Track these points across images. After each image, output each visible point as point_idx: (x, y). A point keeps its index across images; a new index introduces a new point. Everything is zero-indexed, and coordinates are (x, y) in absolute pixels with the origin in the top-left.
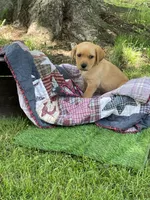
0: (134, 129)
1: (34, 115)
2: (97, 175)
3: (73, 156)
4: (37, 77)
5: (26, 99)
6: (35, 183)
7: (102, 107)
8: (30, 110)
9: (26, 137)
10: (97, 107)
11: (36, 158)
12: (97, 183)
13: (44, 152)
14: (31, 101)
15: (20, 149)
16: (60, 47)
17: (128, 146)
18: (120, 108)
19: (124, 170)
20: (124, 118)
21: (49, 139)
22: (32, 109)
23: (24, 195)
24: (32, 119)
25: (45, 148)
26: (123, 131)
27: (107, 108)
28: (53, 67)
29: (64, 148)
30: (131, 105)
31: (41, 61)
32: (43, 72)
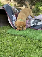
0: (41, 29)
2: (30, 42)
4: (13, 14)
6: (12, 44)
9: (10, 31)
11: (13, 37)
12: (30, 44)
13: (15, 35)
14: (12, 21)
15: (8, 34)
16: (20, 6)
17: (39, 34)
18: (37, 23)
20: (38, 26)
22: (12, 23)
23: (10, 47)
24: (12, 26)
26: (38, 30)
27: (33, 23)
28: (18, 11)
29: (21, 34)
30: (40, 22)
31: (14, 9)
32: (15, 13)
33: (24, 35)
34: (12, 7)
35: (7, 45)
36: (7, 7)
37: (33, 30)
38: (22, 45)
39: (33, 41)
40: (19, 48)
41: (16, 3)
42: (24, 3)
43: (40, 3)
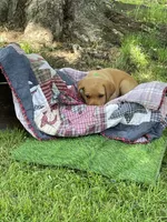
0: (144, 140)
1: (32, 125)
2: (103, 192)
3: (76, 171)
4: (35, 84)
5: (23, 109)
6: (34, 202)
7: (108, 115)
8: (28, 120)
9: (25, 150)
10: (103, 116)
11: (35, 174)
12: (103, 200)
13: (45, 167)
14: (29, 110)
15: (17, 164)
16: (61, 48)
18: (128, 116)
19: (134, 185)
20: (132, 127)
21: (50, 154)
22: (30, 119)
23: (22, 217)
24: (30, 131)
25: (45, 162)
26: (132, 142)
27: (114, 116)
28: (53, 72)
29: (66, 162)
30: (141, 112)
31: (38, 66)
32: (42, 78)
33: (82, 167)
34: (30, 56)
35: (11, 209)
36: (9, 55)
37: (112, 147)
38: (70, 207)
39: (115, 190)
40: (62, 219)
42: (75, 36)
43: (140, 37)
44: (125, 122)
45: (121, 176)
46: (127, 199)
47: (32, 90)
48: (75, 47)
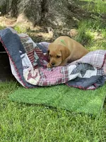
0: (93, 87)
1: (22, 79)
2: (67, 120)
3: (50, 107)
4: (24, 52)
5: (16, 68)
6: (23, 127)
7: (70, 72)
8: (19, 75)
9: (17, 95)
10: (67, 72)
11: (24, 109)
12: (67, 125)
13: (30, 105)
14: (20, 69)
15: (12, 103)
16: (40, 31)
17: (89, 99)
18: (83, 72)
19: (87, 116)
20: (85, 79)
21: (33, 96)
22: (21, 75)
23: (16, 136)
24: (21, 82)
25: (30, 102)
26: (85, 89)
27: (73, 73)
28: (35, 45)
29: (44, 102)
30: (91, 69)
31: (26, 41)
32: (28, 49)
34: (19, 35)
35: (9, 132)
36: (6, 34)
37: (73, 92)
38: (46, 130)
39: (74, 119)
40: (41, 137)
41: (31, 24)
42: (49, 22)
43: (90, 22)
44: (81, 76)
45: (78, 110)
46: (82, 124)
47: (21, 56)
48: (49, 29)
